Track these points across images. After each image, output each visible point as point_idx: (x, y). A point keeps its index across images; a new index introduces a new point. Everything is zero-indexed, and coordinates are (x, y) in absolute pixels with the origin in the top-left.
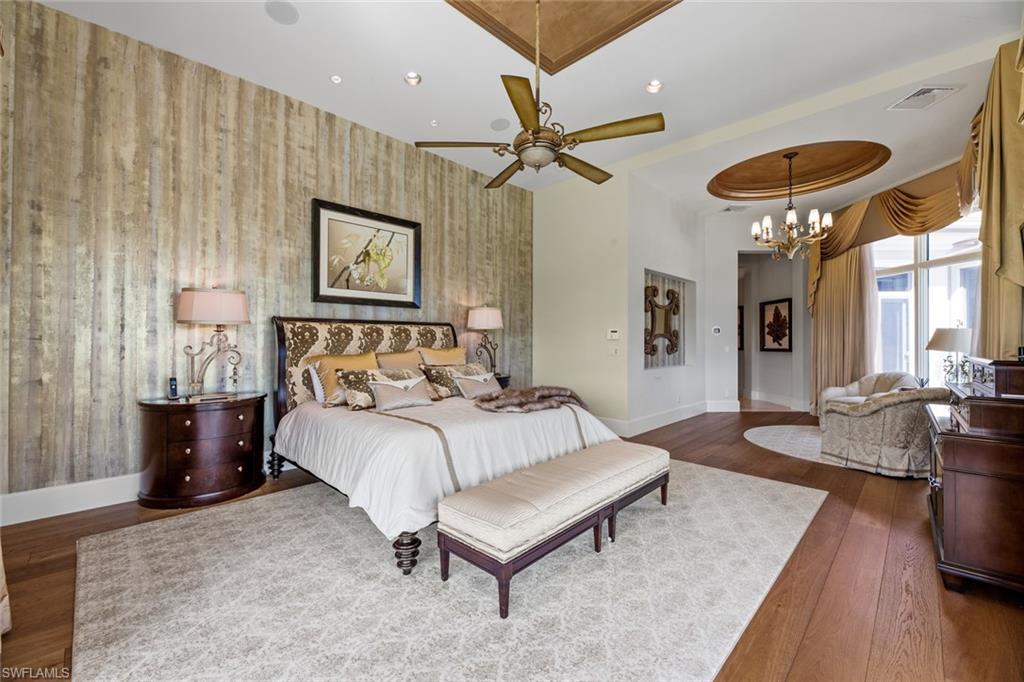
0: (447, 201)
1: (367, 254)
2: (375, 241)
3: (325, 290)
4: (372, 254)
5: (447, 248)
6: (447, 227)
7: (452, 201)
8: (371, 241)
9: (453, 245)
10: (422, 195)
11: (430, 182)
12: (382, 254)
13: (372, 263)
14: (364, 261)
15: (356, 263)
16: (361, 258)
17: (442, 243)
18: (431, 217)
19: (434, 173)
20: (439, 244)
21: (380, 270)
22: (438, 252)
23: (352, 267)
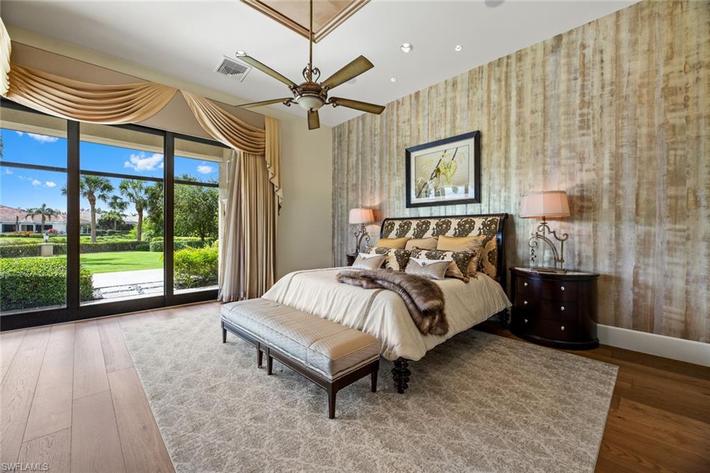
0: (514, 93)
1: (438, 170)
2: (444, 159)
3: (414, 200)
4: (441, 170)
5: (513, 139)
6: (513, 118)
7: (520, 90)
8: (440, 161)
9: (522, 134)
10: (485, 104)
11: (494, 87)
12: (448, 167)
13: (441, 176)
14: (436, 176)
15: (431, 179)
16: (434, 175)
17: (508, 137)
18: (494, 119)
19: (498, 76)
20: (503, 141)
21: (447, 179)
22: (503, 146)
23: (429, 183)
